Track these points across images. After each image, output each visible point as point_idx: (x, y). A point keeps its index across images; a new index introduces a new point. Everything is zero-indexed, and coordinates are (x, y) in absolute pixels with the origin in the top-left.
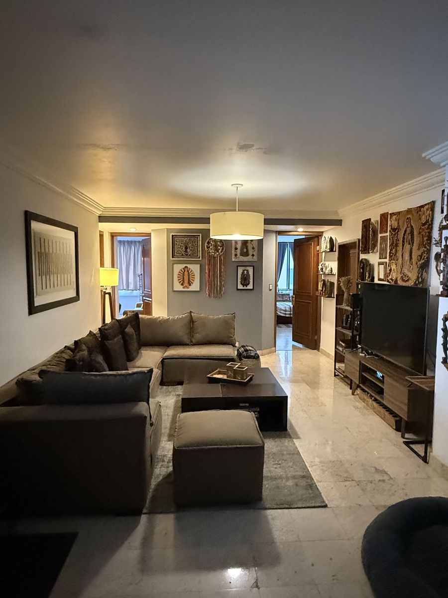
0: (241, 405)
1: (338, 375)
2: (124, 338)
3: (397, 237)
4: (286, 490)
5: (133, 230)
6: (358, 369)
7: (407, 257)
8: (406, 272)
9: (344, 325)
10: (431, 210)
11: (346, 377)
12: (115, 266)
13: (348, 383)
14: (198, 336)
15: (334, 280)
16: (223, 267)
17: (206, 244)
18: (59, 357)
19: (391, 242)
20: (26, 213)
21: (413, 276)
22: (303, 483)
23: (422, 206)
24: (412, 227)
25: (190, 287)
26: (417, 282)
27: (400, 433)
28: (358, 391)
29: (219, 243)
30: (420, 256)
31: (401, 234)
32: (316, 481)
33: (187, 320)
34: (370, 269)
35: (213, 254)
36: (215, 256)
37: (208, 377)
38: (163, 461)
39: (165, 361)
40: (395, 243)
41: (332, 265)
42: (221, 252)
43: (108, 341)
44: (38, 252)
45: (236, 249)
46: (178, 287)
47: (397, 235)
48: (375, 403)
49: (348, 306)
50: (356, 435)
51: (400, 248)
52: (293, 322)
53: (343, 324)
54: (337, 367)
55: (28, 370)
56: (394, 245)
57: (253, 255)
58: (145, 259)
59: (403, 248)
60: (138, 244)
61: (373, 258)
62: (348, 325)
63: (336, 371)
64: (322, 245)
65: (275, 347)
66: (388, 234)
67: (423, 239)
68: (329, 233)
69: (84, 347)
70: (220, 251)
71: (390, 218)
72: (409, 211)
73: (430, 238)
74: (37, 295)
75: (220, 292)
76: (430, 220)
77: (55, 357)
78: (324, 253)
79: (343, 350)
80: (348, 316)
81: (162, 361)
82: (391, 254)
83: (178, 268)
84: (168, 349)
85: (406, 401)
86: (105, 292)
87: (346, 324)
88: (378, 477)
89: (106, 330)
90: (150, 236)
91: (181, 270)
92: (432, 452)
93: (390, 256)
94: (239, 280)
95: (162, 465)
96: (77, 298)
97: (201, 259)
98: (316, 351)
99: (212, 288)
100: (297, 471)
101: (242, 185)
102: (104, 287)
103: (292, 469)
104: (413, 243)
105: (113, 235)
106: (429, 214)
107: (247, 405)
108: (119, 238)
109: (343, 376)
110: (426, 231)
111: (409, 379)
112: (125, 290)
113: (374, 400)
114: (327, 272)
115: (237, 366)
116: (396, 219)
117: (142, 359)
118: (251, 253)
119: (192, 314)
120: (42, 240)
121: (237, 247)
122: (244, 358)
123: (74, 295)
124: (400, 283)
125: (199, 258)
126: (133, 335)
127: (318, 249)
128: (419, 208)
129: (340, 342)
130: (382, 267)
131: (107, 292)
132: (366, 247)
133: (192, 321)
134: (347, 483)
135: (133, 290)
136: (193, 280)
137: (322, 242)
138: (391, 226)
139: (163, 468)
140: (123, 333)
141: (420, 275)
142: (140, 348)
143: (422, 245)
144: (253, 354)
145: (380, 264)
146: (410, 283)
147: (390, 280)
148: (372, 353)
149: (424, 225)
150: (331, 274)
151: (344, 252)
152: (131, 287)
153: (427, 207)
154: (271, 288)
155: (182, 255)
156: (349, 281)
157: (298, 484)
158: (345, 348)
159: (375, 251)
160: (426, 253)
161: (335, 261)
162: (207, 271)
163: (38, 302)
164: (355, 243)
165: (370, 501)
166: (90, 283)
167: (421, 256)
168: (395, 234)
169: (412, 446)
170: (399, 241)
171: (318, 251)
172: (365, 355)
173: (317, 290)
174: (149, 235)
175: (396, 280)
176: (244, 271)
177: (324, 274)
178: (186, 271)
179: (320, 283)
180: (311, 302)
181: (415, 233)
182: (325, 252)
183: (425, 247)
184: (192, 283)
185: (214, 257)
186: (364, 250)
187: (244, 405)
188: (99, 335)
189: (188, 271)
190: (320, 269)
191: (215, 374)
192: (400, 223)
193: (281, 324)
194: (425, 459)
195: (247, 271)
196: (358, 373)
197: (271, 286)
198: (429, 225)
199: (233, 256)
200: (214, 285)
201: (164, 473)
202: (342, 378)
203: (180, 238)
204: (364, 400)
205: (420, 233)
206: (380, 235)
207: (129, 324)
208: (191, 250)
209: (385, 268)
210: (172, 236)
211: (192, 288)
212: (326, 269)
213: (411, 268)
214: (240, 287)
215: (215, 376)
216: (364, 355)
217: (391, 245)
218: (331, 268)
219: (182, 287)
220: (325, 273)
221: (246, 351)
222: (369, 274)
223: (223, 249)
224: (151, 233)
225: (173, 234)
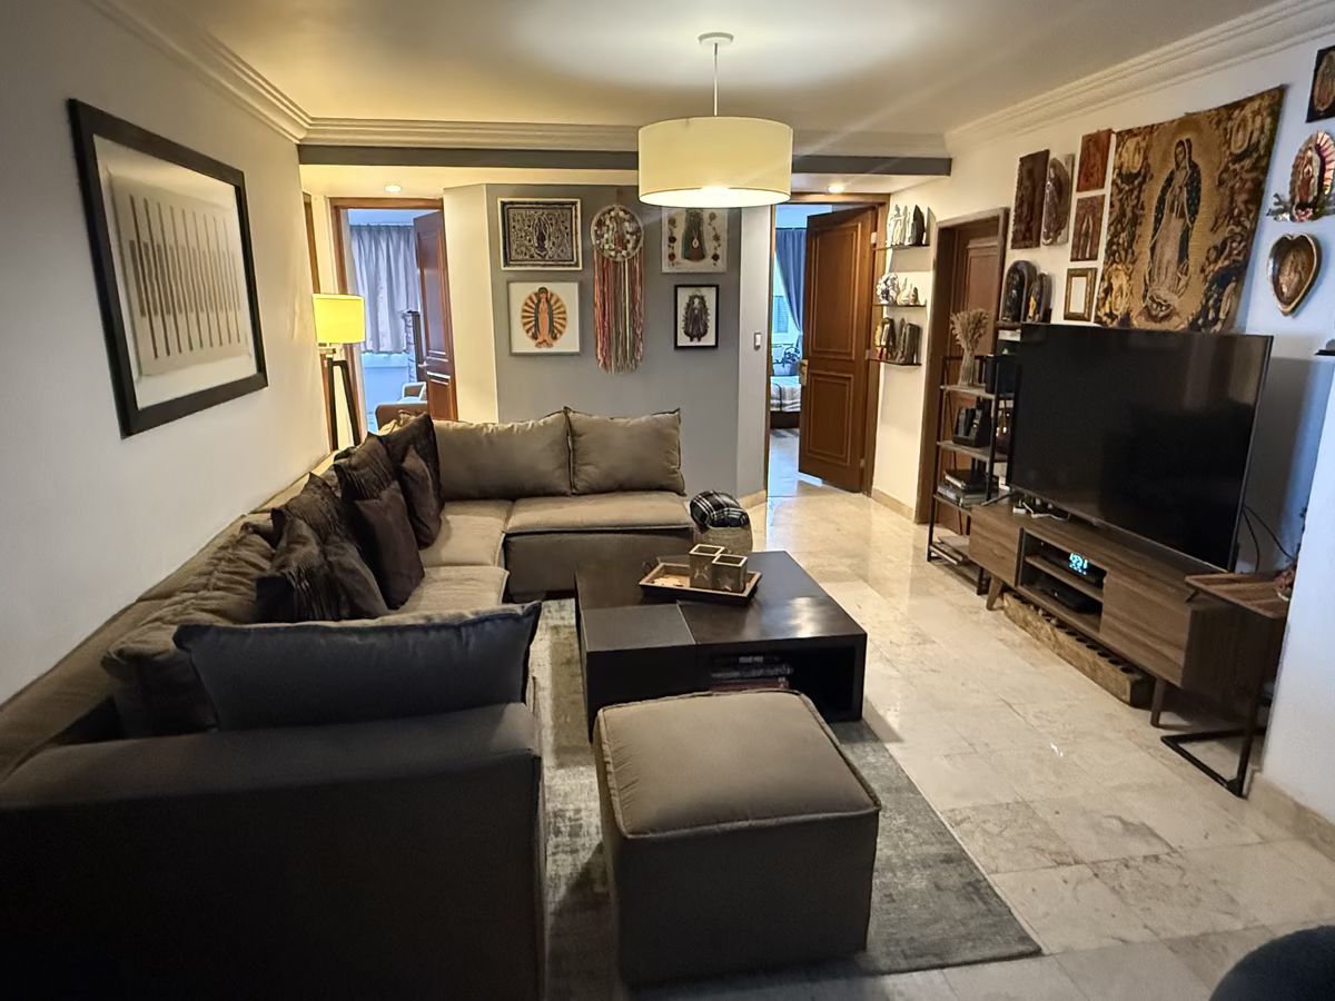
0: (743, 660)
1: (938, 558)
2: (405, 490)
3: (1138, 197)
4: (915, 906)
5: (394, 191)
6: (1016, 552)
7: (1170, 252)
8: (1163, 293)
9: (961, 434)
10: (1269, 115)
11: (968, 563)
12: (349, 288)
13: (970, 580)
14: (590, 472)
15: (924, 320)
16: (638, 289)
17: (593, 228)
18: (230, 560)
19: (1115, 214)
20: (74, 108)
21: (1185, 306)
22: (952, 878)
23: (1239, 105)
24: (1194, 166)
25: (555, 343)
26: (1200, 322)
27: (1146, 715)
28: (1008, 601)
29: (627, 224)
30: (1215, 248)
31: (1153, 191)
32: (983, 872)
33: (560, 429)
34: (1042, 287)
35: (613, 253)
36: (619, 259)
37: (643, 586)
38: (558, 832)
39: (513, 539)
40: (1129, 215)
41: (917, 281)
42: (634, 248)
43: (366, 502)
44: (132, 243)
45: (672, 240)
46: (523, 343)
47: (1140, 191)
48: (1061, 635)
49: (972, 385)
50: (1035, 722)
51: (1146, 229)
52: (801, 424)
53: (957, 432)
54: (935, 539)
55: (141, 600)
56: (1126, 221)
57: (716, 257)
58: (425, 272)
59: (1156, 230)
60: (395, 235)
61: (1053, 260)
62: (973, 435)
63: (932, 548)
64: (890, 230)
65: (766, 489)
66: (1107, 190)
67: (1232, 201)
68: (908, 196)
69: (305, 530)
70: (630, 246)
71: (1118, 146)
72: (1189, 122)
73: (1257, 195)
74: (140, 373)
75: (633, 357)
76: (1263, 143)
77: (220, 559)
78: (890, 252)
79: (958, 499)
80: (973, 411)
81: (506, 545)
82: (1114, 247)
83: (522, 292)
84: (516, 508)
85: (1184, 637)
86: (331, 359)
87: (967, 433)
88: (1139, 848)
89: (355, 468)
90: (442, 208)
91: (531, 298)
92: (1260, 770)
93: (1110, 253)
94: (681, 324)
95: (557, 846)
96: (259, 381)
97: (580, 268)
98: (861, 494)
99: (610, 345)
100: (925, 843)
101: (731, 37)
102: (328, 347)
103: (909, 836)
104: (1194, 213)
105: (338, 204)
106: (1262, 127)
107: (759, 659)
108: (355, 216)
109: (955, 562)
110: (1247, 176)
111: (1193, 582)
112: (371, 351)
113: (1058, 626)
114: (901, 299)
115: (718, 555)
116: (1138, 149)
117: (453, 541)
118: (710, 251)
119: (571, 415)
120: (139, 205)
121: (675, 235)
122: (713, 525)
123: (252, 370)
124: (1138, 322)
125: (577, 265)
126: (425, 479)
127: (873, 242)
128: (1223, 112)
129: (948, 478)
130: (1080, 284)
131: (335, 359)
132: (1029, 229)
133: (571, 431)
134: (1066, 871)
135: (391, 353)
136: (561, 325)
137: (891, 221)
138: (1120, 168)
139: (563, 856)
140: (400, 474)
141: (1211, 302)
142: (441, 507)
143: (1228, 215)
144: (735, 515)
145: (1072, 274)
146: (1178, 324)
147: (1105, 319)
148: (1044, 505)
149: (1238, 158)
150: (915, 304)
151: (954, 245)
152: (386, 344)
153: (1256, 105)
154: (758, 344)
155: (532, 256)
156: (980, 321)
157: (943, 883)
158: (966, 491)
159: (1059, 239)
160: (1239, 239)
161: (928, 270)
162: (598, 300)
163: (148, 394)
164: (996, 219)
165: (1146, 927)
166: (292, 337)
167: (1220, 250)
168: (1131, 191)
169: (1187, 747)
170: (1143, 208)
171: (875, 245)
172: (1028, 512)
173: (869, 344)
174: (438, 205)
175: (1127, 317)
176: (692, 299)
177: (893, 305)
178: (543, 300)
179: (879, 328)
180: (852, 376)
181: (1206, 185)
182: (898, 248)
183: (1238, 223)
184: (561, 333)
185: (616, 263)
186: (1024, 238)
187: (750, 659)
188: (336, 480)
189: (548, 301)
190: (879, 292)
191: (657, 577)
192: (1154, 160)
193: (780, 428)
194: (1236, 787)
195: (702, 299)
196: (1015, 560)
197: (758, 337)
198: (1260, 157)
199: (665, 261)
200: (617, 338)
201: (568, 870)
202: (950, 566)
203: (523, 211)
204: (1025, 625)
205: (1221, 183)
206: (1076, 196)
207: (412, 446)
208: (554, 244)
209: (1091, 284)
210: (504, 204)
211: (558, 347)
212: (898, 293)
213: (1182, 283)
214: (684, 341)
215: (659, 583)
216: (1023, 511)
217: (1117, 222)
218: (916, 290)
219: (533, 343)
220: (896, 302)
221: (718, 506)
222: (1039, 304)
223: (637, 241)
224: (442, 200)
225: (503, 200)
